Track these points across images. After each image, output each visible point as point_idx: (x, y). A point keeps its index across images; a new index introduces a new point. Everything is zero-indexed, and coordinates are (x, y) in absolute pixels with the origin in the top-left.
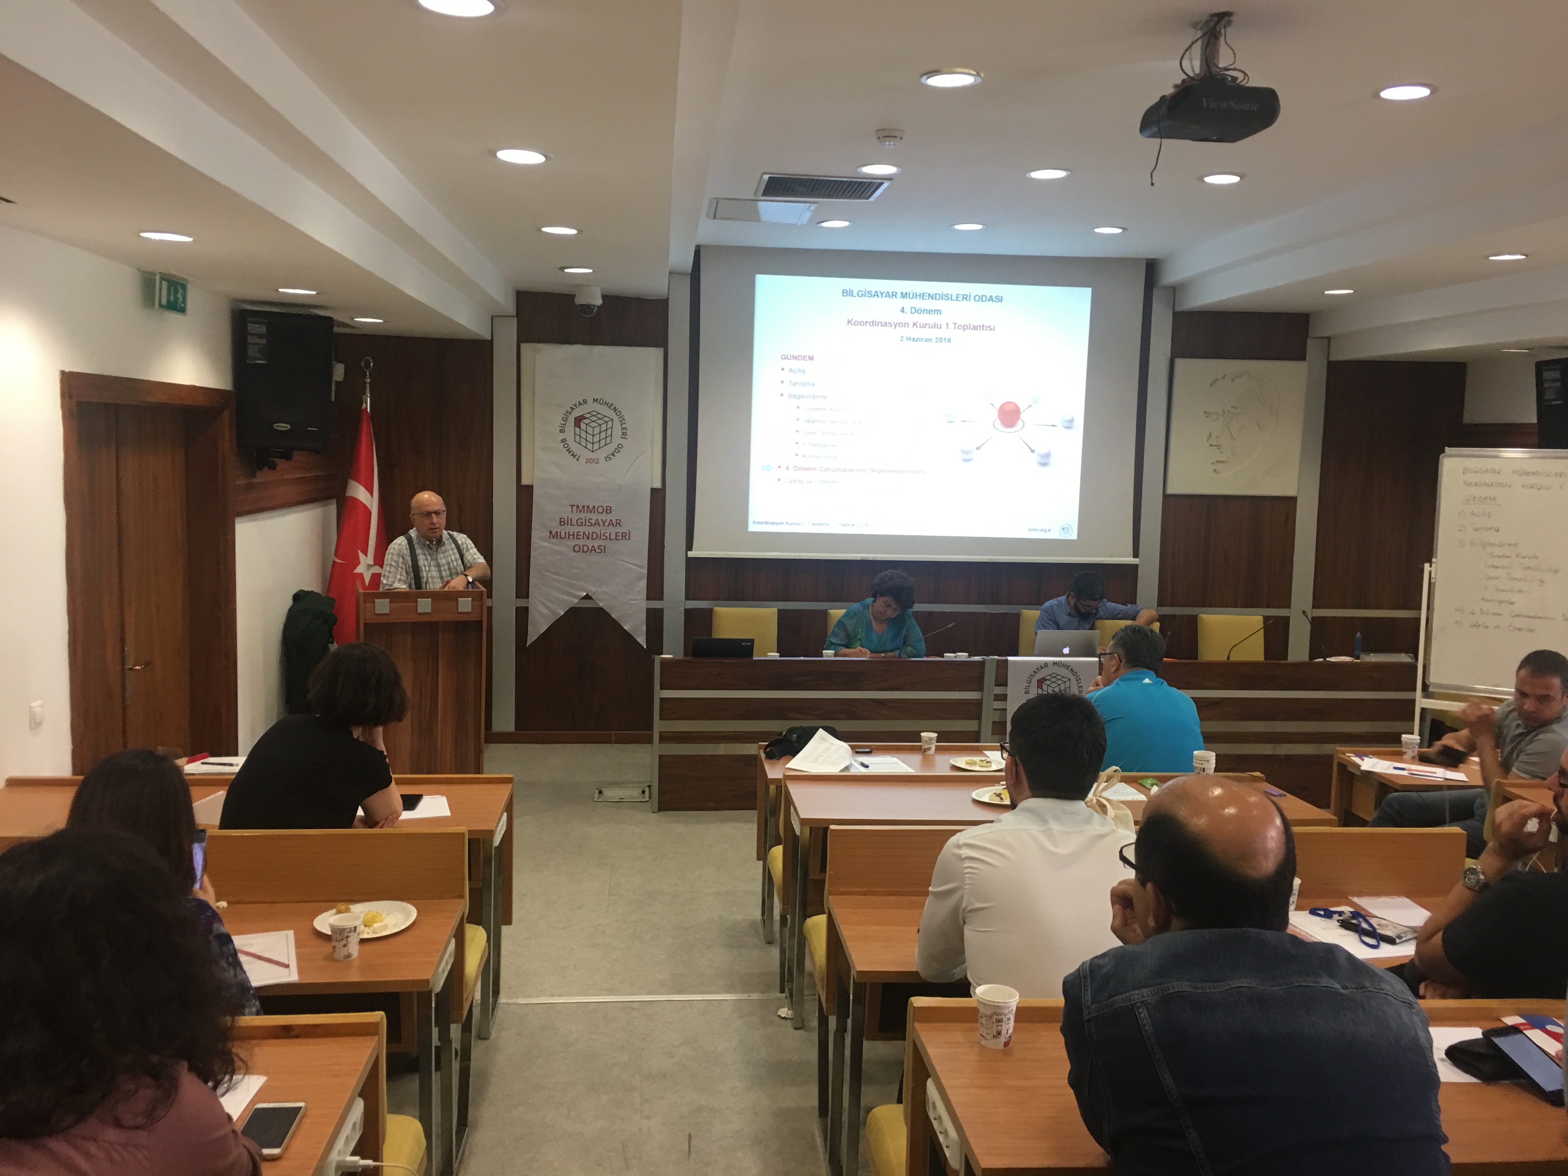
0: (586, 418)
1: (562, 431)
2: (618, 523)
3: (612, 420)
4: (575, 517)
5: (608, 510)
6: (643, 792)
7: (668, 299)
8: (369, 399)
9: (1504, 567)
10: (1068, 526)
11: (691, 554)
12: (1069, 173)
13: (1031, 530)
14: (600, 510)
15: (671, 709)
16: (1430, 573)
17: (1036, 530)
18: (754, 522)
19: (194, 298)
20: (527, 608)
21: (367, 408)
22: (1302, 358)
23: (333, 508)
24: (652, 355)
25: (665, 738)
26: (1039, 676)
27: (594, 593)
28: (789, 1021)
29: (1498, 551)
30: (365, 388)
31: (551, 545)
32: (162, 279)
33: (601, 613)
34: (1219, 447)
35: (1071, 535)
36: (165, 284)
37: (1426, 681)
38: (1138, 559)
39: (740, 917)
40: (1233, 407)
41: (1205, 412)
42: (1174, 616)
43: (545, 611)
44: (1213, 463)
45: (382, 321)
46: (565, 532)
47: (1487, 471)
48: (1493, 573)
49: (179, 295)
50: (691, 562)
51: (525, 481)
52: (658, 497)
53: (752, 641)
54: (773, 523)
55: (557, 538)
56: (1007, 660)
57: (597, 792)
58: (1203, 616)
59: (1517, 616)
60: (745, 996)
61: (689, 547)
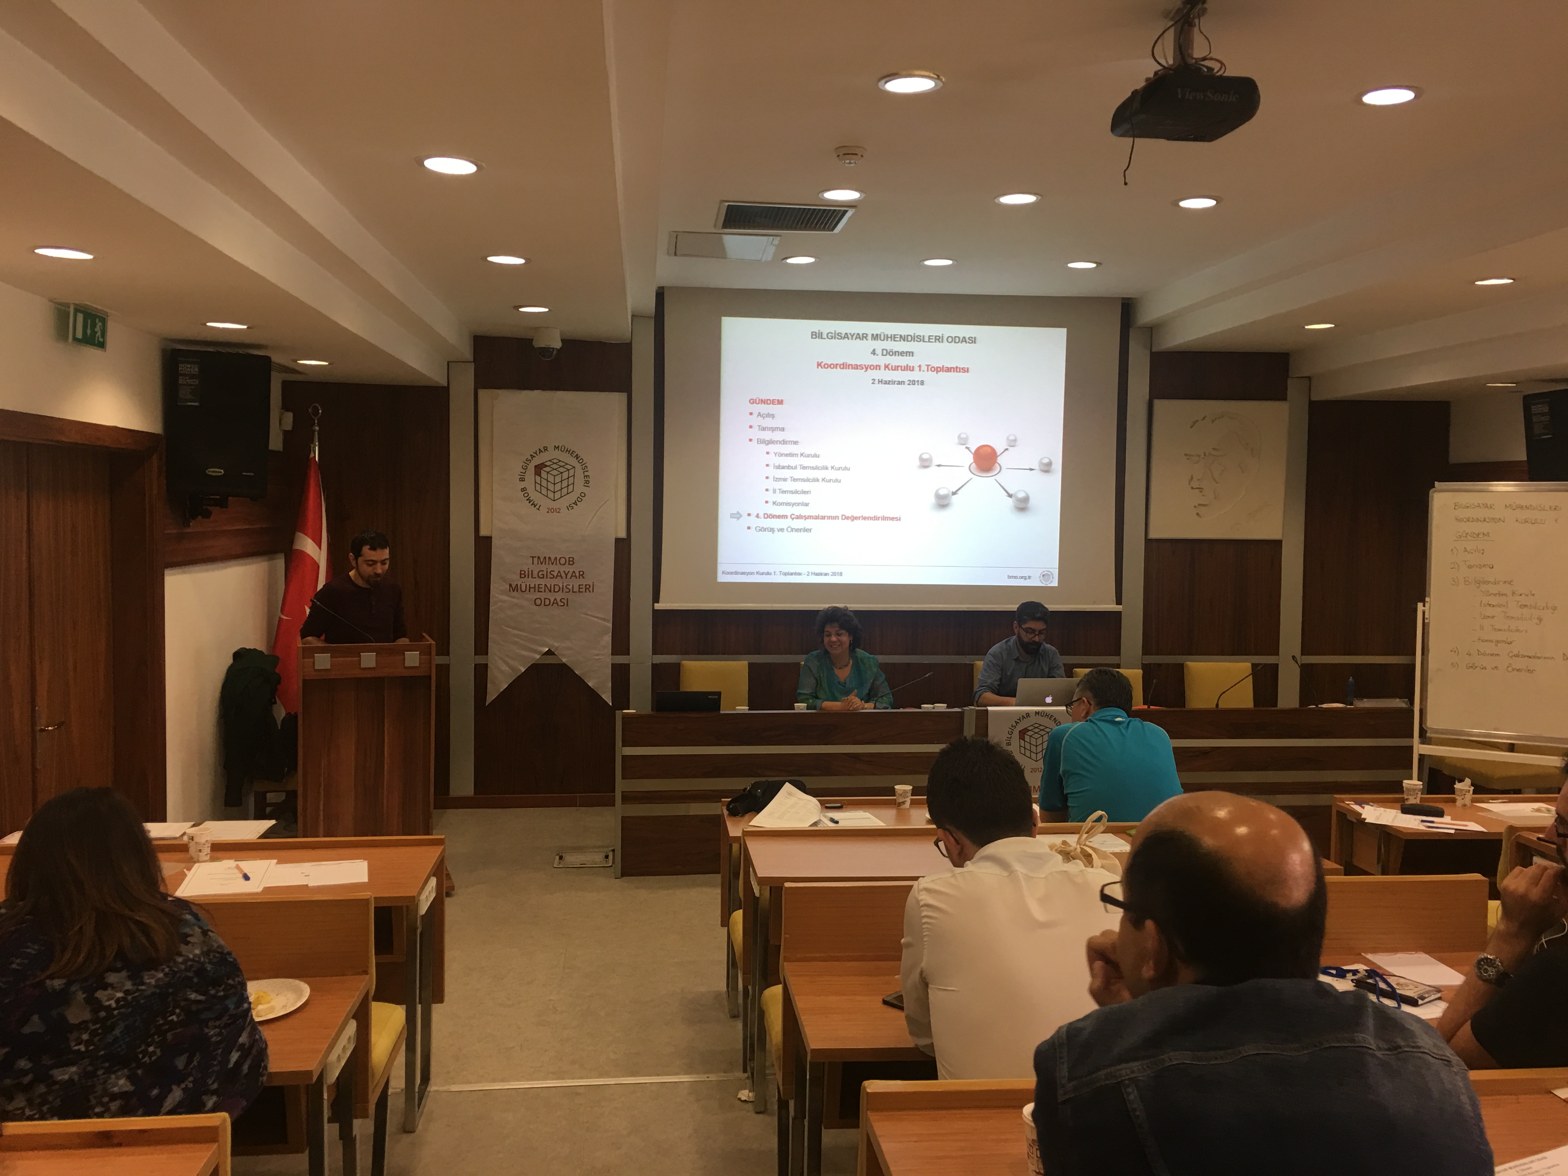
0: (547, 466)
1: (522, 480)
2: (582, 575)
3: (574, 467)
4: (536, 569)
5: (571, 561)
6: (607, 857)
7: (631, 343)
8: (317, 447)
9: (1499, 606)
10: (1050, 574)
11: (657, 606)
12: (1040, 198)
13: (1010, 577)
14: (563, 561)
15: (634, 767)
16: (1424, 613)
17: (1015, 577)
18: (723, 572)
19: (115, 332)
20: (486, 666)
21: (315, 457)
22: (1284, 398)
23: (280, 563)
24: (615, 401)
25: (628, 798)
26: (1020, 727)
27: (557, 648)
28: (750, 1104)
29: (1494, 589)
30: (313, 435)
31: (512, 599)
32: (77, 311)
33: (564, 669)
34: (1200, 489)
35: (1052, 582)
36: (80, 317)
37: (1423, 726)
38: (1121, 606)
39: (703, 989)
40: (1214, 449)
41: (1186, 455)
42: (1159, 665)
43: (505, 668)
44: (1195, 507)
45: (327, 364)
46: (526, 585)
47: (1479, 506)
48: (1489, 611)
49: (98, 329)
50: (656, 613)
51: (483, 532)
52: (623, 547)
53: (719, 694)
54: (743, 573)
55: (517, 591)
56: (987, 710)
57: (558, 857)
58: (1189, 663)
59: (1517, 656)
60: (703, 1077)
61: (656, 599)
